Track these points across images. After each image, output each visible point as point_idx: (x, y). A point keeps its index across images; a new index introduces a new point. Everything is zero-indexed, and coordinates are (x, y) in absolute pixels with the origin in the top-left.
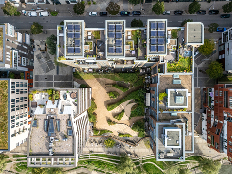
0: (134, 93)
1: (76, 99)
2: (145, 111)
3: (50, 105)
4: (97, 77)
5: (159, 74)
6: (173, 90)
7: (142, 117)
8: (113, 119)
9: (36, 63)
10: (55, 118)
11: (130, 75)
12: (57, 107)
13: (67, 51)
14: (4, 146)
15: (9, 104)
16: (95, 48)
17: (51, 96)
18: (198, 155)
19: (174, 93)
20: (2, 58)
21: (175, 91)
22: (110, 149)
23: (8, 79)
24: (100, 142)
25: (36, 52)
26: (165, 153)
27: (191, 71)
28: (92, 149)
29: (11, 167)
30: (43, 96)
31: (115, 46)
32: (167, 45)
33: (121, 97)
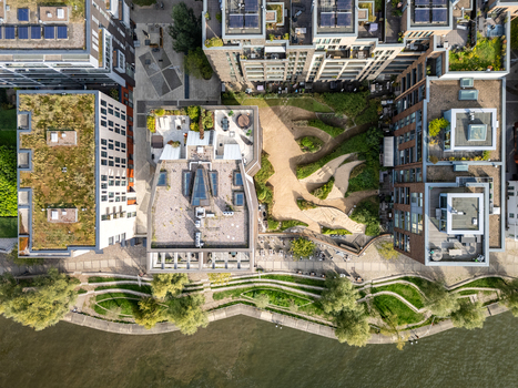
0: (358, 137)
1: (251, 128)
2: (382, 178)
3: (193, 139)
4: (273, 104)
5: (429, 79)
6: (463, 111)
7: (373, 193)
8: (309, 197)
9: (140, 75)
10: (206, 167)
11: (350, 99)
12: (211, 142)
13: (229, 25)
14: (87, 239)
15: (97, 148)
16: (287, 19)
17: (197, 120)
18: (496, 276)
19: (465, 117)
20: (83, 43)
21: (468, 114)
22: (301, 265)
23: (95, 91)
24: (278, 249)
25: (141, 50)
26: (443, 251)
27: (502, 67)
28: (261, 264)
29: (85, 305)
30: (178, 122)
31: (335, 10)
32: (451, 8)
33: (327, 148)
